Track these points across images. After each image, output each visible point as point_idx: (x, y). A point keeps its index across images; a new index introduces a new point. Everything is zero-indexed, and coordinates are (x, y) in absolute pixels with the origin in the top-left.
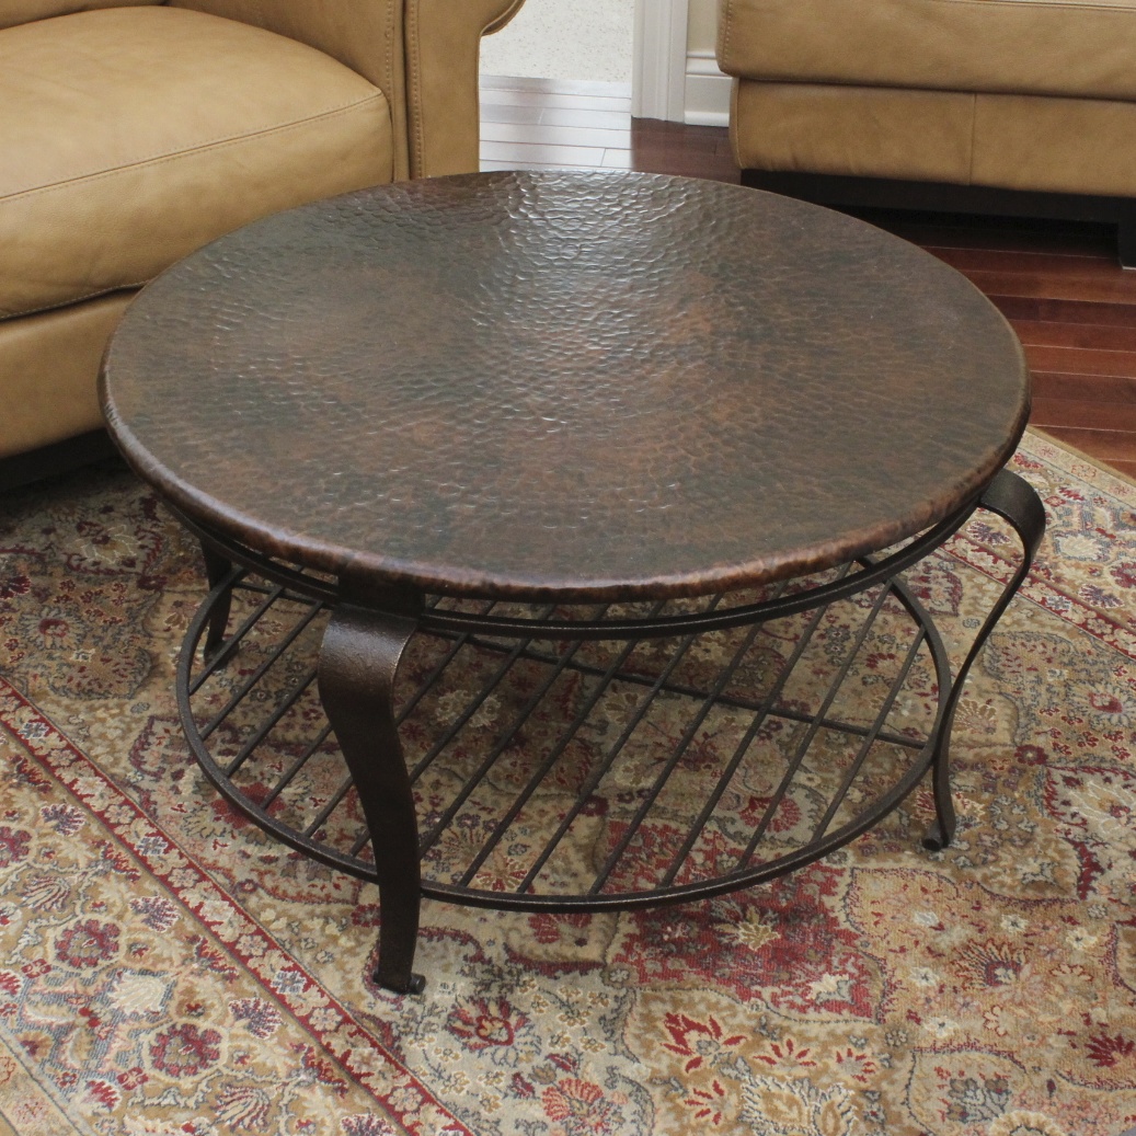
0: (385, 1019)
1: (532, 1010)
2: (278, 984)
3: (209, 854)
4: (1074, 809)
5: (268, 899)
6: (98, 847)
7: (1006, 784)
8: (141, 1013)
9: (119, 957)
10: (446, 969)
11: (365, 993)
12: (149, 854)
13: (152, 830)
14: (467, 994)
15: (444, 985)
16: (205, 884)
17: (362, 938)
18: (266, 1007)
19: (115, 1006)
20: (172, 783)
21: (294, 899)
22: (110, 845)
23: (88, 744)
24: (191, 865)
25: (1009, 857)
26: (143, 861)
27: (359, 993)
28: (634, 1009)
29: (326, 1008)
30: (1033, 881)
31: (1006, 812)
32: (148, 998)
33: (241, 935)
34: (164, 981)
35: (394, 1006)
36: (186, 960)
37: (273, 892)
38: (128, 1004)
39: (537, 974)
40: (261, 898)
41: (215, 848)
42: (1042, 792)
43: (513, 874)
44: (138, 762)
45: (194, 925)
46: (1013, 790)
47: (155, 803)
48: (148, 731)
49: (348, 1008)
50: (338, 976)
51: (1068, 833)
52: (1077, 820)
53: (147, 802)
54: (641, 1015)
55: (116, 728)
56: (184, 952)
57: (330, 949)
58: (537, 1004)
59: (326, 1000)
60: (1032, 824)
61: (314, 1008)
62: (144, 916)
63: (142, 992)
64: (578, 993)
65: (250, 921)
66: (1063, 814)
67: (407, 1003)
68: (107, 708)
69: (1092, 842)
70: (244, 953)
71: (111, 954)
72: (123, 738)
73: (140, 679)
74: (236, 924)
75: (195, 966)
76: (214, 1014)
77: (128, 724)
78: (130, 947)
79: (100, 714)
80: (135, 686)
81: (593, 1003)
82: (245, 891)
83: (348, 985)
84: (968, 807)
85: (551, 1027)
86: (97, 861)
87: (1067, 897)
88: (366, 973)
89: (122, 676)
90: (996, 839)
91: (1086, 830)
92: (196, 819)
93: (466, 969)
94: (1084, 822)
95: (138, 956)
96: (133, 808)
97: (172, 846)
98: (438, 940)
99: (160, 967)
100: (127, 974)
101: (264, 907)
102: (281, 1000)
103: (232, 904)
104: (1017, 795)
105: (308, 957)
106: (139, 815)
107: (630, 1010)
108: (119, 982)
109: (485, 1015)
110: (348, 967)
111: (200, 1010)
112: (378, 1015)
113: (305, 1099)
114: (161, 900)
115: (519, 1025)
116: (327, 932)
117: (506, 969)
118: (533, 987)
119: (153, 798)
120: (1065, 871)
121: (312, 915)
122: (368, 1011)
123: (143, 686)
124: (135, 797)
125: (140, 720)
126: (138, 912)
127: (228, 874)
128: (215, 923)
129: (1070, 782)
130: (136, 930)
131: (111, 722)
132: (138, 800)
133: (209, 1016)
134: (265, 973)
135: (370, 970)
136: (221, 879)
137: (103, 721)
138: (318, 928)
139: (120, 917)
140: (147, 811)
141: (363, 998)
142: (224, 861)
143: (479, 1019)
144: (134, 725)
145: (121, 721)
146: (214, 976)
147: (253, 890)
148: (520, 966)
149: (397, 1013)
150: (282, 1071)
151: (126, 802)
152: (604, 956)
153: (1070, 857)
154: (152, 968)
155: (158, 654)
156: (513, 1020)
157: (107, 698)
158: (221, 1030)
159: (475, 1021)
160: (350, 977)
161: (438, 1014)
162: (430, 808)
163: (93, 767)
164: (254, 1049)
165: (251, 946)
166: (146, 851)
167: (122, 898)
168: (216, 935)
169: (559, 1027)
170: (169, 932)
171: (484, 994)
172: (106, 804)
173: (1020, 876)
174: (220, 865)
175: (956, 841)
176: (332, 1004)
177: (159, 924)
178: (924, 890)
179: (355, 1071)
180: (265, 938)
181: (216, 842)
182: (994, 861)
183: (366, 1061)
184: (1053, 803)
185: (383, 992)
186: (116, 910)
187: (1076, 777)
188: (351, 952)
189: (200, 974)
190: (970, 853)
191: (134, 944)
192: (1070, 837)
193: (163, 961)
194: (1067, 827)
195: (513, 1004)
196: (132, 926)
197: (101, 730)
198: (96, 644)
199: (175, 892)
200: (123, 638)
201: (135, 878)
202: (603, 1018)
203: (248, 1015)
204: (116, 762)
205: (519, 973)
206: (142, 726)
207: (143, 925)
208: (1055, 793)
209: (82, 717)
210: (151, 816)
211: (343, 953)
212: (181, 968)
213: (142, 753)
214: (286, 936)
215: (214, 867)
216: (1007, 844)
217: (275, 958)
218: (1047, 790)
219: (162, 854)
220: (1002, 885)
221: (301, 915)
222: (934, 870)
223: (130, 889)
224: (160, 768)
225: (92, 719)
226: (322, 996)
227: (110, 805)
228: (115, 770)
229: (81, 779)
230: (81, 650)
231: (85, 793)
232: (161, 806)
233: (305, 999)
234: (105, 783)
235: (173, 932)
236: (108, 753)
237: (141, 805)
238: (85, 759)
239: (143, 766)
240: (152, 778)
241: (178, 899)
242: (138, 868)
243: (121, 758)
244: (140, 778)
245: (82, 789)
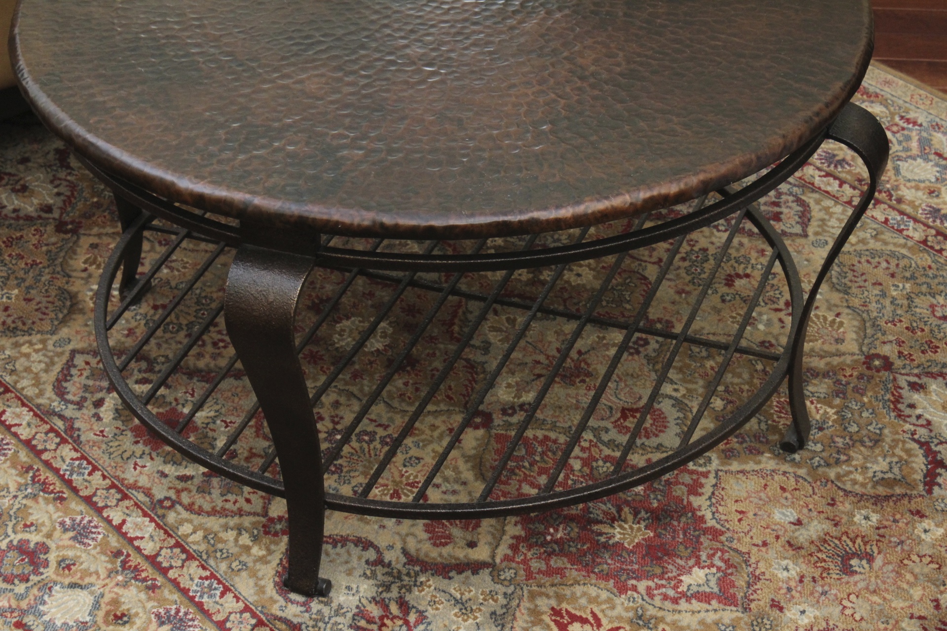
0: (295, 621)
1: (429, 608)
2: (196, 592)
3: (130, 475)
4: (919, 411)
5: (185, 514)
6: (27, 472)
7: (856, 390)
8: (71, 623)
9: (49, 573)
10: (349, 573)
11: (277, 597)
12: (74, 477)
13: (75, 455)
14: (370, 595)
15: (349, 588)
16: (127, 503)
17: (273, 547)
18: (186, 614)
19: (46, 618)
20: (93, 411)
21: (209, 514)
22: (38, 470)
23: (14, 377)
24: (113, 486)
25: (860, 457)
26: (69, 483)
27: (271, 598)
28: (522, 604)
29: (241, 612)
30: (883, 479)
31: (856, 416)
32: (77, 609)
33: (161, 548)
34: (92, 593)
35: (303, 609)
36: (111, 573)
37: (189, 508)
38: (59, 615)
39: (433, 575)
40: (179, 514)
41: (135, 469)
42: (888, 396)
43: (408, 484)
44: (61, 392)
45: (118, 541)
46: (862, 395)
47: (79, 430)
48: (70, 364)
49: (261, 612)
50: (251, 582)
51: (914, 433)
52: (921, 422)
53: (71, 428)
54: (529, 609)
55: (40, 362)
56: (109, 566)
57: (244, 558)
58: (433, 603)
59: (241, 605)
60: (880, 426)
61: (230, 613)
62: (71, 534)
63: (71, 604)
64: (470, 591)
65: (170, 535)
66: (909, 416)
67: (315, 605)
68: (31, 344)
69: (936, 441)
70: (165, 564)
71: (42, 570)
72: (46, 371)
73: (61, 316)
74: (156, 538)
75: (120, 578)
76: (139, 622)
77: (51, 358)
78: (59, 563)
79: (25, 349)
80: (56, 323)
81: (485, 600)
82: (163, 507)
83: (261, 590)
84: (821, 412)
85: (447, 623)
86: (27, 485)
87: (915, 492)
88: (277, 579)
89: (44, 314)
90: (847, 440)
91: (931, 431)
92: (117, 443)
93: (368, 572)
94: (929, 423)
95: (67, 571)
96: (58, 435)
97: (95, 469)
98: (342, 546)
99: (87, 580)
100: (57, 588)
101: (181, 522)
102: (200, 606)
103: (152, 520)
104: (865, 399)
105: (223, 566)
106: (64, 441)
107: (518, 605)
108: (50, 596)
109: (387, 613)
110: (260, 574)
111: (125, 619)
112: (289, 617)
114: (87, 519)
115: (418, 622)
116: (240, 543)
117: (404, 571)
118: (430, 586)
119: (76, 425)
120: (912, 468)
121: (226, 528)
122: (279, 614)
123: (64, 322)
124: (60, 424)
125: (62, 353)
126: (66, 530)
127: (148, 493)
128: (137, 538)
129: (915, 387)
130: (64, 547)
131: (35, 357)
132: (63, 428)
133: (134, 623)
134: (184, 583)
135: (280, 576)
136: (141, 497)
137: (27, 356)
138: (232, 539)
139: (49, 536)
140: (72, 437)
141: (276, 602)
142: (143, 481)
143: (381, 618)
144: (56, 359)
145: (45, 355)
146: (137, 587)
147: (171, 507)
148: (417, 568)
149: (307, 615)
151: (52, 430)
152: (493, 557)
153: (916, 456)
154: (80, 582)
155: (77, 293)
156: (412, 618)
157: (30, 335)
159: (377, 620)
160: (262, 583)
161: (344, 615)
162: (331, 426)
163: (19, 399)
165: (171, 558)
166: (71, 474)
167: (50, 518)
168: (138, 549)
169: (454, 623)
170: (95, 547)
171: (384, 595)
172: (34, 431)
173: (870, 474)
174: (140, 484)
175: (810, 443)
176: (247, 609)
177: (86, 541)
178: (783, 489)
180: (184, 550)
181: (136, 464)
182: (846, 461)
184: (899, 406)
185: (293, 596)
186: (45, 530)
187: (919, 382)
188: (262, 560)
189: (125, 585)
190: (824, 454)
191: (63, 560)
192: (916, 437)
193: (90, 575)
194: (912, 428)
195: (412, 603)
196: (61, 543)
197: (27, 364)
198: (18, 286)
199: (99, 511)
200: (43, 279)
201: (62, 499)
202: (493, 613)
203: (170, 622)
204: (41, 394)
205: (417, 574)
206: (64, 359)
207: (71, 543)
208: (901, 397)
209: (7, 352)
210: (75, 441)
211: (255, 562)
212: (107, 581)
213: (65, 384)
214: (203, 547)
215: (135, 486)
216: (858, 444)
217: (193, 568)
218: (893, 395)
219: (86, 477)
220: (855, 482)
221: (216, 528)
222: (791, 470)
223: (57, 510)
224: (82, 397)
225: (17, 355)
226: (237, 602)
227: (36, 433)
228: (40, 401)
229: (9, 410)
230: (5, 291)
231: (13, 423)
232: (84, 432)
233: (222, 605)
234: (31, 413)
235: (98, 548)
236: (33, 385)
237: (65, 432)
238: (12, 392)
239: (66, 397)
240: (75, 407)
241: (103, 517)
242: (65, 490)
243: (45, 389)
244: (64, 407)
245: (10, 419)
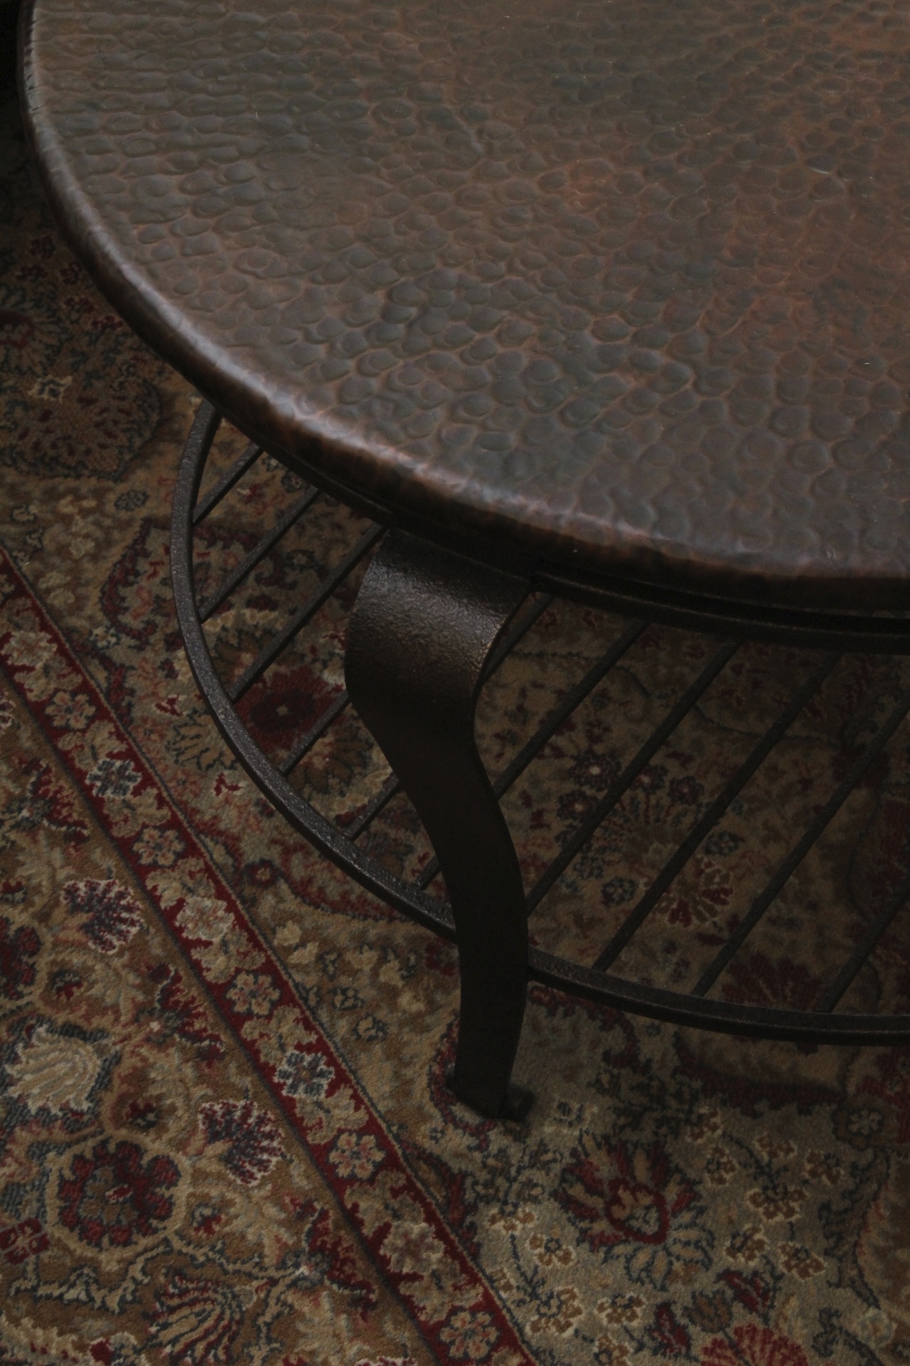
0: (456, 1166)
1: (707, 1176)
2: (285, 1075)
3: (208, 803)
5: (292, 904)
6: (27, 772)
8: (55, 1111)
9: (33, 995)
10: (570, 1075)
11: (430, 1108)
12: (109, 794)
13: (118, 747)
14: (600, 1130)
15: (564, 1108)
16: (193, 864)
17: (439, 997)
18: (261, 1121)
19: (14, 1092)
20: (164, 656)
21: (335, 908)
22: (48, 770)
23: (37, 565)
24: (173, 823)
26: (95, 805)
27: (420, 1108)
28: (882, 1194)
29: (361, 1133)
32: (69, 1082)
33: (238, 971)
34: (100, 1051)
35: (472, 1141)
36: (142, 1013)
37: (301, 890)
38: (36, 1091)
39: (724, 1103)
40: (281, 900)
41: (218, 790)
43: (708, 894)
44: (113, 606)
45: (163, 945)
47: (132, 692)
48: (137, 550)
49: (397, 1137)
50: (388, 1068)
53: (118, 689)
54: (894, 1208)
55: (87, 536)
56: (140, 998)
57: (382, 1014)
58: (715, 1166)
59: (362, 1115)
61: (341, 1131)
62: (83, 918)
63: (62, 1068)
64: (790, 1150)
65: (257, 945)
67: (497, 1139)
68: (78, 497)
70: (240, 1008)
71: (21, 988)
72: (95, 558)
73: (138, 442)
74: (232, 948)
75: (155, 1026)
76: (174, 1127)
77: (107, 531)
78: (53, 977)
79: (65, 506)
80: (127, 457)
81: (813, 1173)
82: (254, 882)
83: (403, 1089)
85: (734, 1214)
86: (22, 799)
88: (436, 1069)
89: (110, 435)
92: (194, 731)
93: (605, 1079)
95: (63, 998)
96: (93, 700)
97: (148, 781)
98: (566, 1015)
99: (97, 1022)
100: (41, 1030)
101: (282, 919)
102: (287, 1106)
103: (231, 908)
105: (343, 1026)
106: (101, 715)
107: (875, 1197)
108: (28, 1045)
109: (625, 1179)
110: (407, 1053)
111: (151, 1117)
112: (446, 1157)
113: (302, 1317)
114: (116, 889)
115: (681, 1205)
116: (382, 979)
117: (672, 1087)
118: (714, 1128)
119: (130, 682)
121: (361, 942)
122: (428, 1145)
123: (142, 456)
124: (101, 676)
125: (129, 523)
126: (75, 909)
127: (232, 846)
128: (199, 943)
130: (68, 944)
131: (80, 525)
132: (104, 685)
133: (165, 1129)
134: (269, 1052)
135: (443, 1064)
136: (219, 855)
137: (67, 520)
138: (367, 968)
139: (44, 917)
140: (117, 707)
141: (426, 1118)
142: (229, 820)
143: (615, 1185)
144: (116, 535)
145: (97, 524)
146: (183, 1049)
147: (269, 884)
148: (697, 1084)
149: (477, 1156)
150: (271, 1254)
151: (85, 688)
152: (843, 1078)
154: (82, 1023)
155: (175, 396)
156: (672, 1193)
157: (78, 477)
158: (184, 1162)
159: (606, 1188)
160: (408, 1073)
161: (546, 1166)
162: (583, 743)
163: (38, 613)
164: (231, 1203)
165: (253, 994)
166: (103, 789)
167: (53, 877)
168: (196, 967)
169: (748, 1215)
170: (120, 954)
171: (628, 1135)
172: (53, 686)
174: (222, 826)
176: (371, 1127)
177: (108, 936)
179: (392, 1268)
180: (278, 983)
181: (221, 781)
183: (412, 1249)
185: (459, 1110)
186: (39, 901)
188: (415, 1023)
189: (161, 1042)
191: (61, 973)
193: (104, 1011)
195: (677, 1160)
196: (62, 935)
197: (63, 538)
198: (74, 369)
199: (140, 872)
200: (120, 359)
201: (79, 839)
202: (826, 1207)
203: (229, 1134)
204: (77, 607)
205: (694, 1099)
206: (130, 535)
207: (78, 936)
209: (34, 509)
210: (121, 717)
211: (402, 1024)
212: (131, 1029)
213: (123, 591)
214: (311, 980)
215: (211, 829)
217: (288, 1025)
219: (129, 796)
221: (343, 940)
223: (68, 861)
224: (148, 623)
225: (49, 516)
226: (357, 1109)
227: (57, 691)
228: (74, 621)
229: (16, 634)
230: (50, 377)
231: (19, 663)
232: (141, 699)
233: (328, 1111)
234: (55, 647)
235: (126, 957)
236: (67, 586)
237: (108, 696)
238: (28, 596)
239: (120, 617)
240: (133, 642)
241: (144, 888)
242: (87, 821)
243: (87, 598)
244: (113, 640)
245: (15, 655)
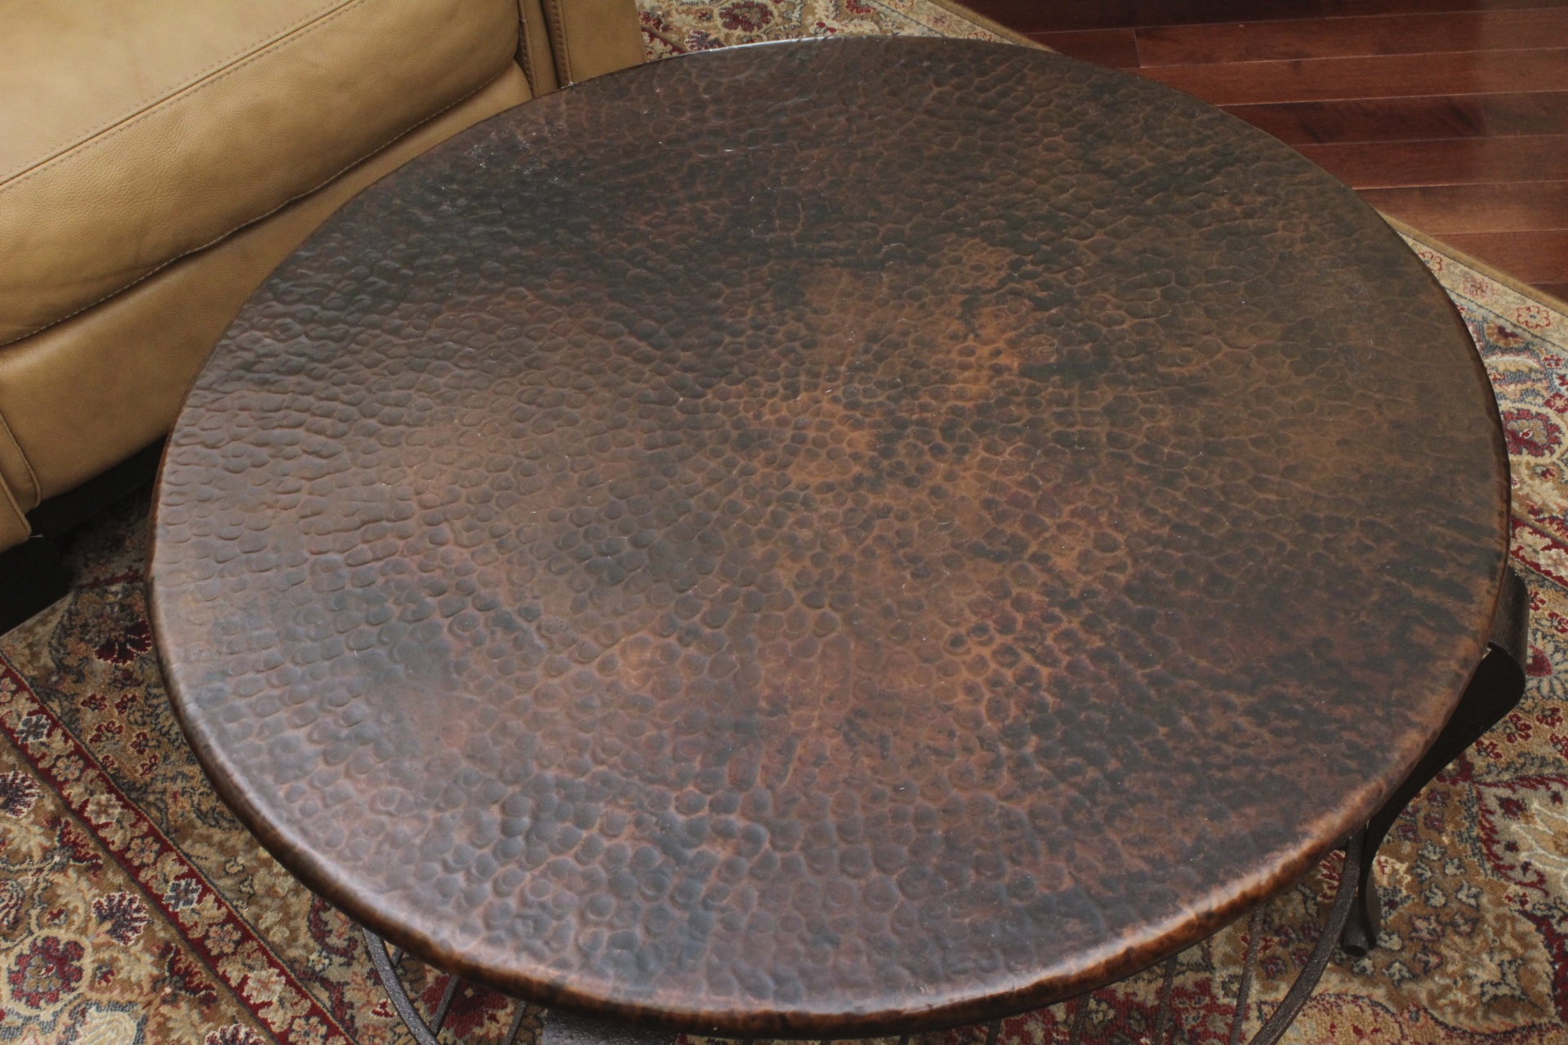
4: (1523, 856)
7: (1430, 822)
23: (254, 909)
25: (1457, 956)
30: (1496, 997)
31: (1438, 875)
42: (1476, 831)
44: (320, 933)
46: (1440, 831)
47: (351, 1005)
51: (1523, 903)
52: (1531, 877)
53: (340, 1005)
60: (1474, 890)
66: (1512, 868)
69: (1558, 914)
72: (296, 892)
84: (1387, 870)
87: (1545, 1020)
90: (1434, 925)
91: (1547, 894)
94: (1541, 877)
96: (324, 1020)
104: (1445, 839)
106: (332, 1032)
119: (349, 996)
120: (1533, 973)
124: (324, 995)
129: (1513, 808)
132: (328, 1004)
140: (342, 1021)
151: (314, 1011)
153: (1535, 947)
163: (265, 952)
172: (289, 1015)
173: (1476, 990)
175: (1382, 935)
178: (1357, 1031)
182: (1439, 966)
184: (1495, 848)
187: (1514, 797)
190: (1406, 955)
192: (1528, 907)
194: (1520, 890)
197: (269, 880)
204: (292, 940)
208: (1493, 830)
209: (241, 860)
210: (347, 1030)
213: (324, 916)
216: (1449, 930)
218: (1483, 828)
220: (1457, 1008)
222: (1363, 992)
224: (350, 939)
225: (255, 864)
227: (293, 1018)
228: (294, 953)
229: (251, 975)
231: (259, 1001)
232: (360, 1009)
234: (283, 979)
236: (280, 922)
237: (333, 1013)
238: (253, 939)
239: (327, 940)
240: (342, 960)
243: (298, 929)
244: (327, 962)
245: (255, 993)
